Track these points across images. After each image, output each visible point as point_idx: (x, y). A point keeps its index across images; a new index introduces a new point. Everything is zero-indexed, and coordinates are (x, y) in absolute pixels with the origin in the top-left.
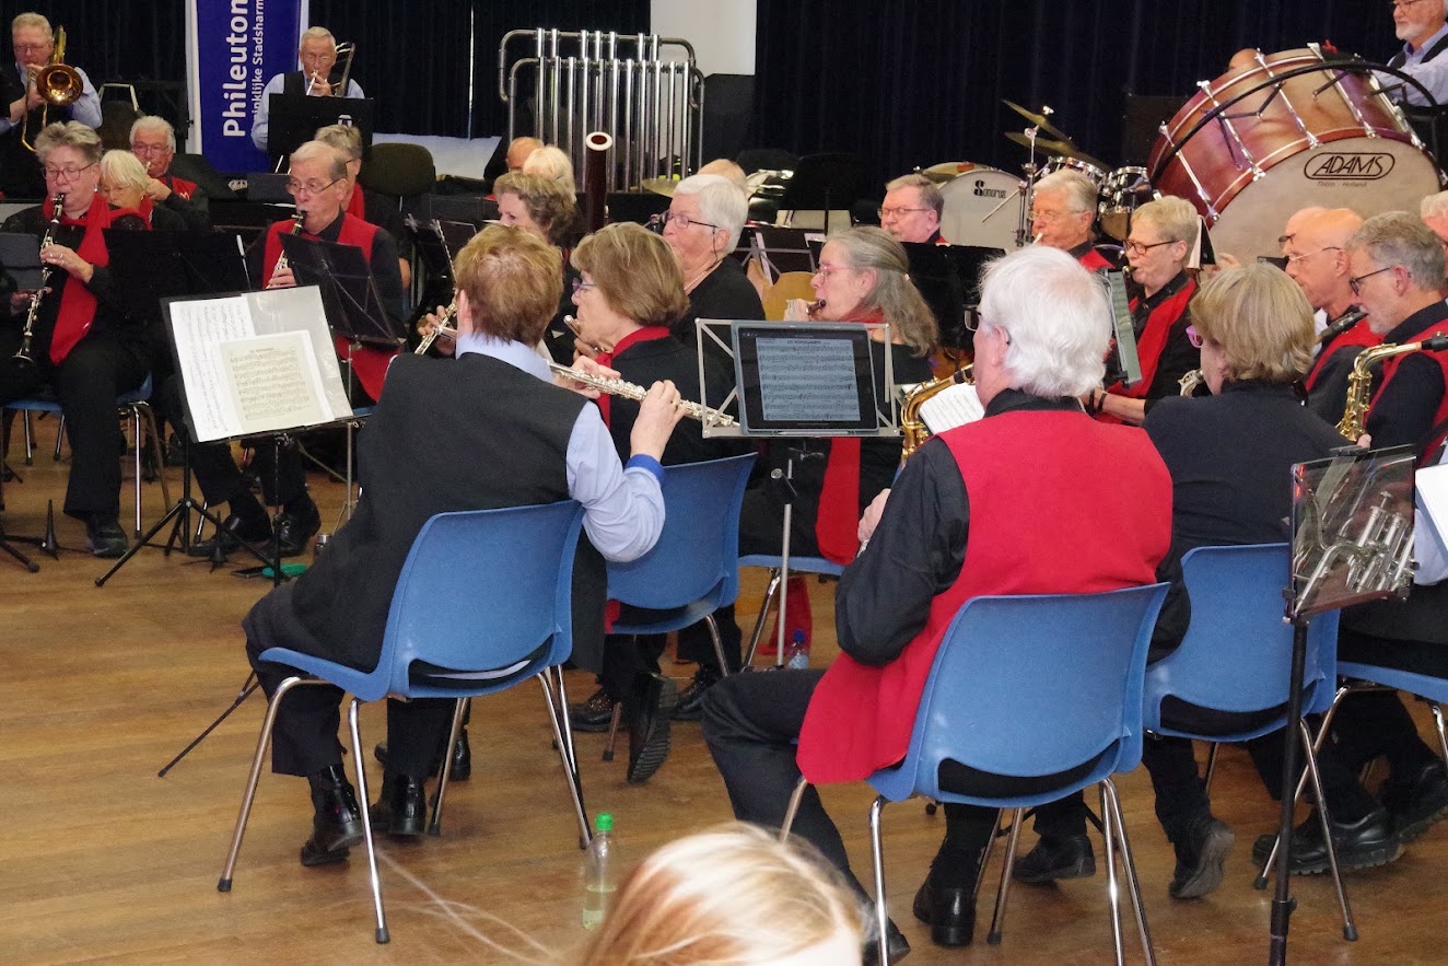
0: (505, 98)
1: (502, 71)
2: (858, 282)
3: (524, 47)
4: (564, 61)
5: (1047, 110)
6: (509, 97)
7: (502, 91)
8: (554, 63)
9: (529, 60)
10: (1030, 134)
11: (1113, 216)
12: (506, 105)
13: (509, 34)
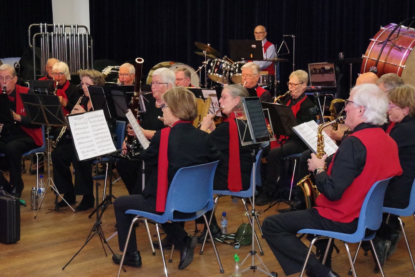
0: (31, 46)
1: (29, 38)
2: (234, 101)
3: (37, 29)
4: (50, 33)
5: (209, 45)
6: (33, 46)
7: (30, 44)
8: (47, 34)
9: (39, 34)
10: (204, 52)
11: (236, 76)
12: (33, 48)
13: (31, 26)
